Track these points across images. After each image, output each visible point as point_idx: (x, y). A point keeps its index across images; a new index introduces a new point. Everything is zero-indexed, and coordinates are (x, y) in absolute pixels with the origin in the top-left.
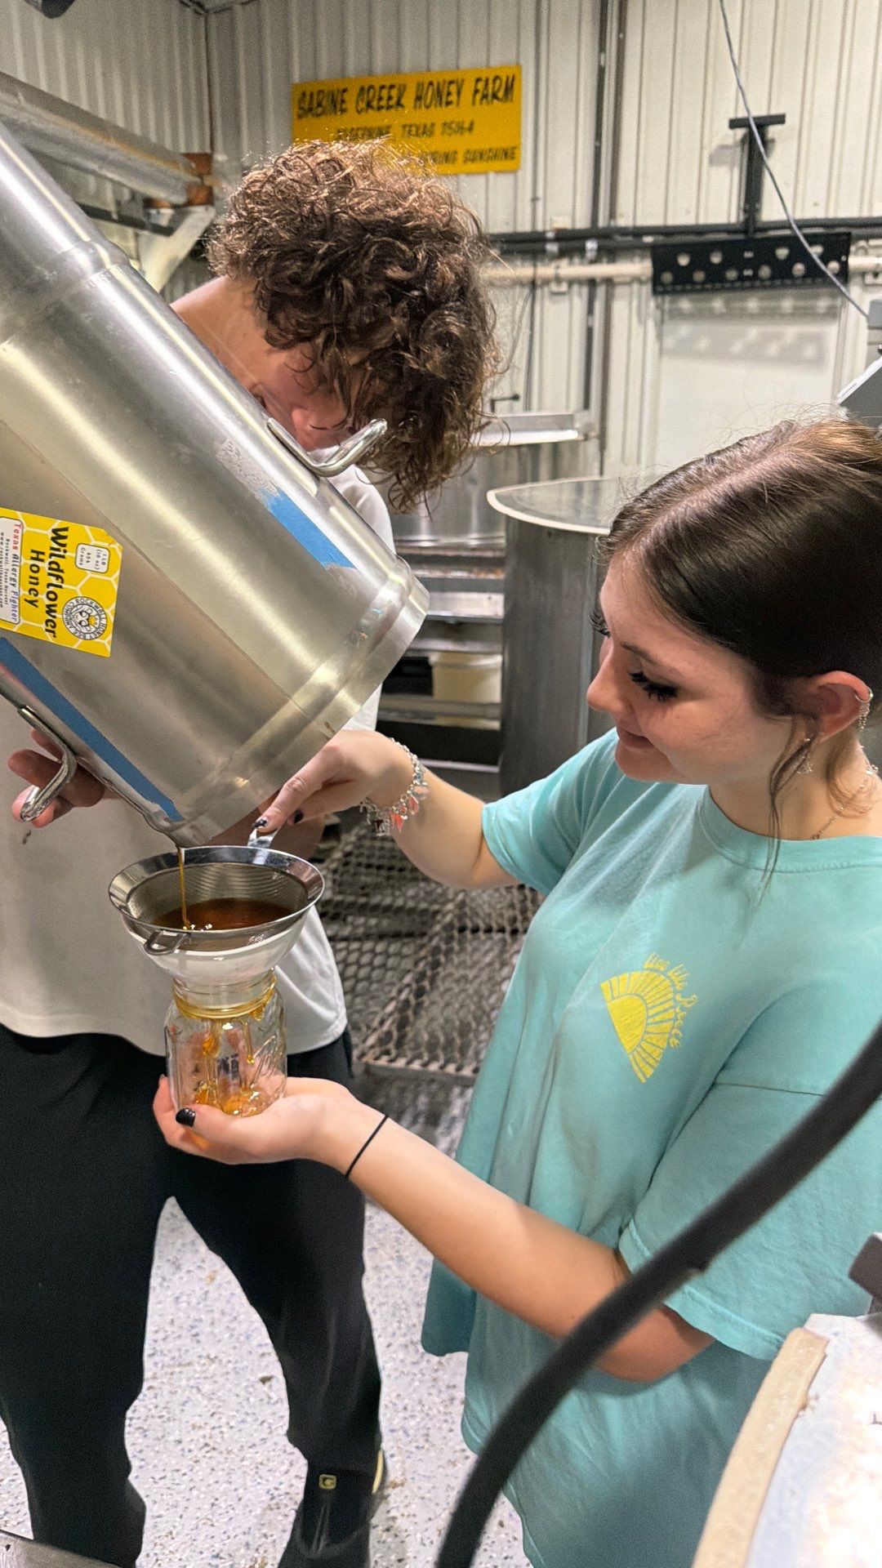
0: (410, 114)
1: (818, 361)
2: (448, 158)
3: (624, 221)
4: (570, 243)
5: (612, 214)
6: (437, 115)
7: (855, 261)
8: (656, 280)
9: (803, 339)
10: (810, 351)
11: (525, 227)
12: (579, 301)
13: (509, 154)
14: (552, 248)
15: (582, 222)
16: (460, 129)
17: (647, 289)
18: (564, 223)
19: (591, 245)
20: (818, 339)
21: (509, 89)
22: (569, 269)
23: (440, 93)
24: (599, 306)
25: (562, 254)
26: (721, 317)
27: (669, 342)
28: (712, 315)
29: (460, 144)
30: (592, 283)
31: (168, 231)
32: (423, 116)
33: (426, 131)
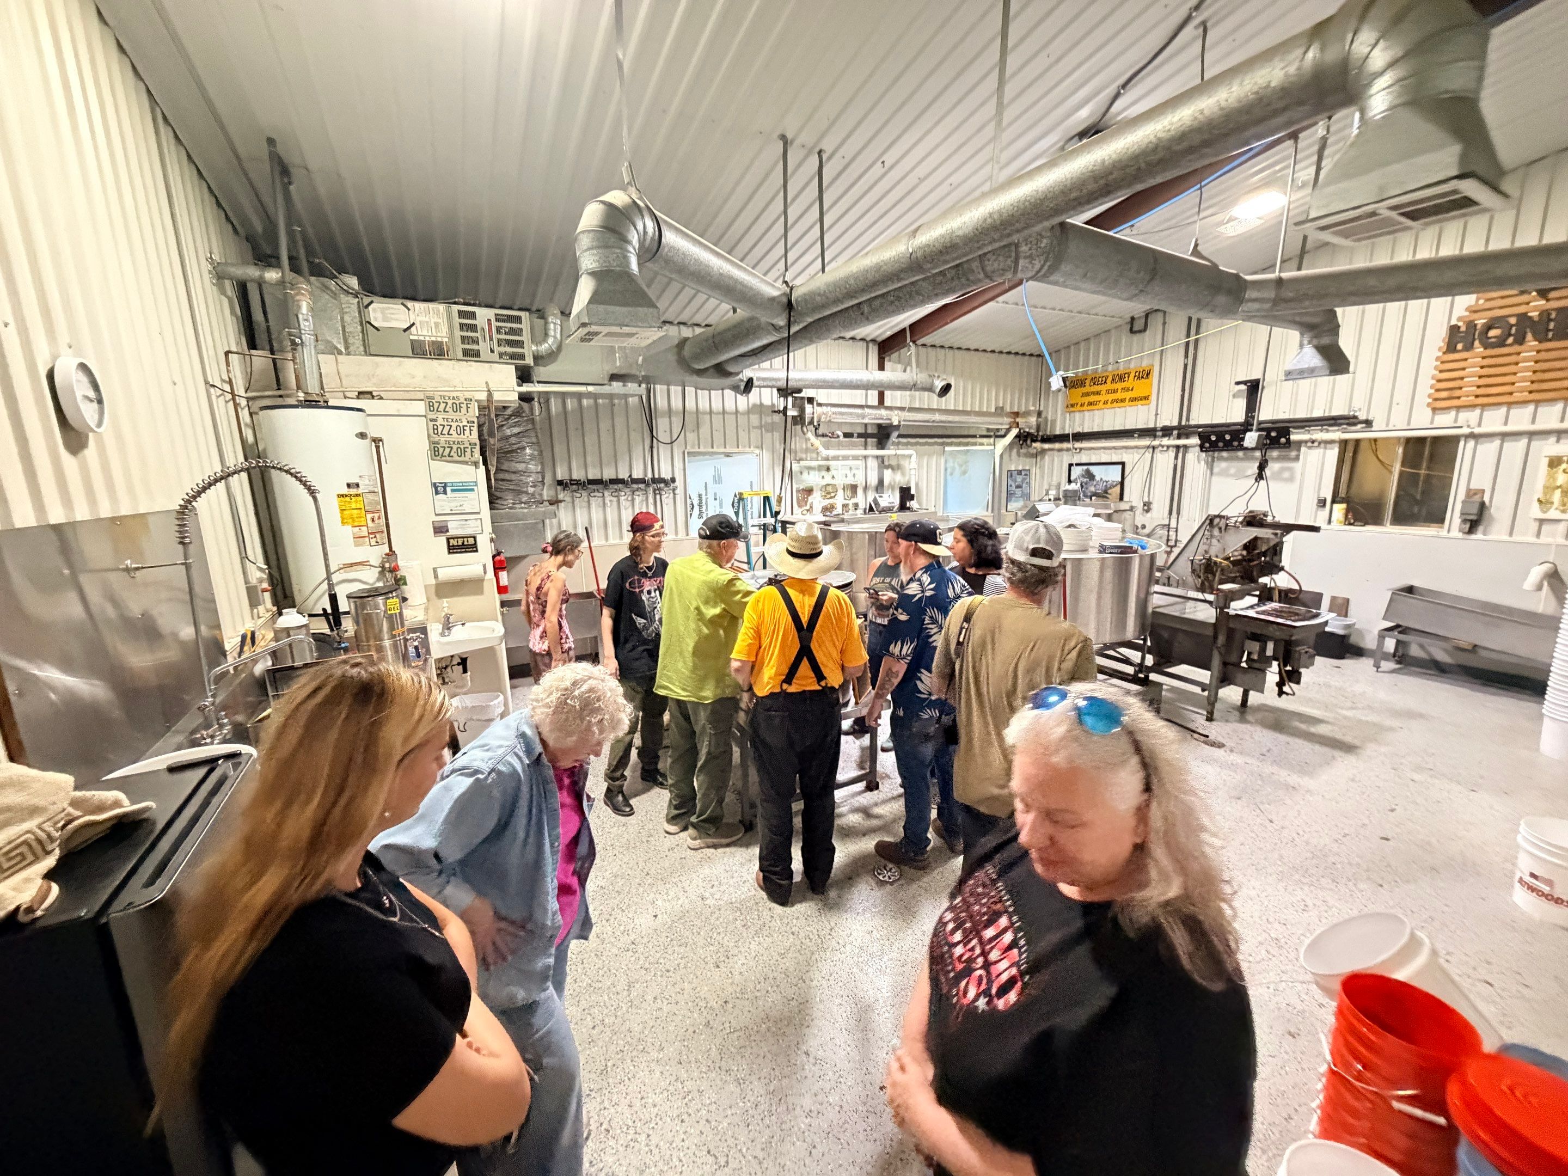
0: (1109, 386)
1: (1291, 479)
2: (1123, 401)
3: (1192, 422)
4: (1167, 431)
5: (1188, 419)
6: (1119, 386)
7: (1293, 437)
8: (1202, 447)
9: (1283, 470)
10: (1286, 475)
11: (1151, 425)
12: (1172, 453)
13: (1146, 398)
14: (1159, 433)
15: (1175, 423)
16: (1128, 390)
17: (1198, 449)
18: (1167, 423)
19: (1175, 432)
20: (1290, 469)
21: (1148, 374)
22: (1165, 441)
23: (1122, 378)
24: (1180, 455)
25: (1164, 436)
26: (1242, 459)
27: (1216, 470)
28: (1238, 459)
29: (1128, 395)
30: (1178, 447)
31: (1004, 436)
32: (1115, 386)
33: (1115, 391)
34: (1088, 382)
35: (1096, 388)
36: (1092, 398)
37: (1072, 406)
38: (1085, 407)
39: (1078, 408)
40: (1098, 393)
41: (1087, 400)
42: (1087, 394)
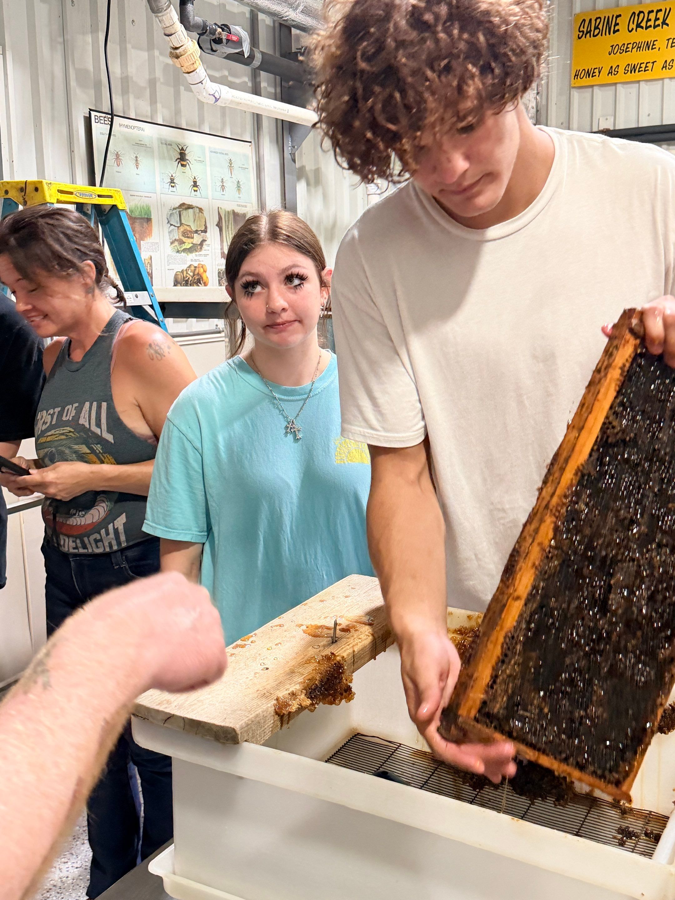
34: (623, 23)
35: (641, 36)
36: (636, 57)
37: (589, 74)
38: (621, 76)
39: (604, 78)
40: (649, 46)
41: (624, 60)
42: (625, 49)
